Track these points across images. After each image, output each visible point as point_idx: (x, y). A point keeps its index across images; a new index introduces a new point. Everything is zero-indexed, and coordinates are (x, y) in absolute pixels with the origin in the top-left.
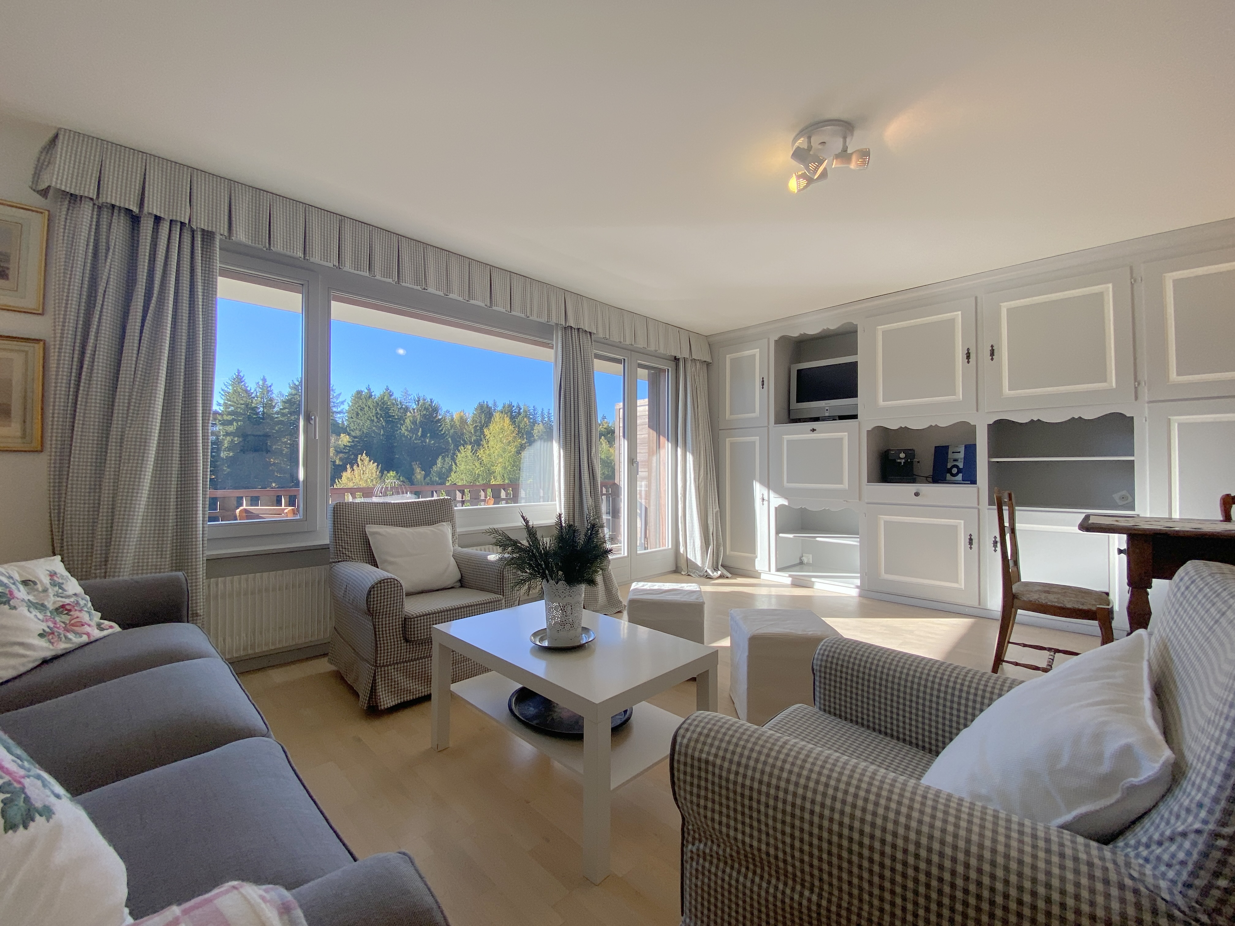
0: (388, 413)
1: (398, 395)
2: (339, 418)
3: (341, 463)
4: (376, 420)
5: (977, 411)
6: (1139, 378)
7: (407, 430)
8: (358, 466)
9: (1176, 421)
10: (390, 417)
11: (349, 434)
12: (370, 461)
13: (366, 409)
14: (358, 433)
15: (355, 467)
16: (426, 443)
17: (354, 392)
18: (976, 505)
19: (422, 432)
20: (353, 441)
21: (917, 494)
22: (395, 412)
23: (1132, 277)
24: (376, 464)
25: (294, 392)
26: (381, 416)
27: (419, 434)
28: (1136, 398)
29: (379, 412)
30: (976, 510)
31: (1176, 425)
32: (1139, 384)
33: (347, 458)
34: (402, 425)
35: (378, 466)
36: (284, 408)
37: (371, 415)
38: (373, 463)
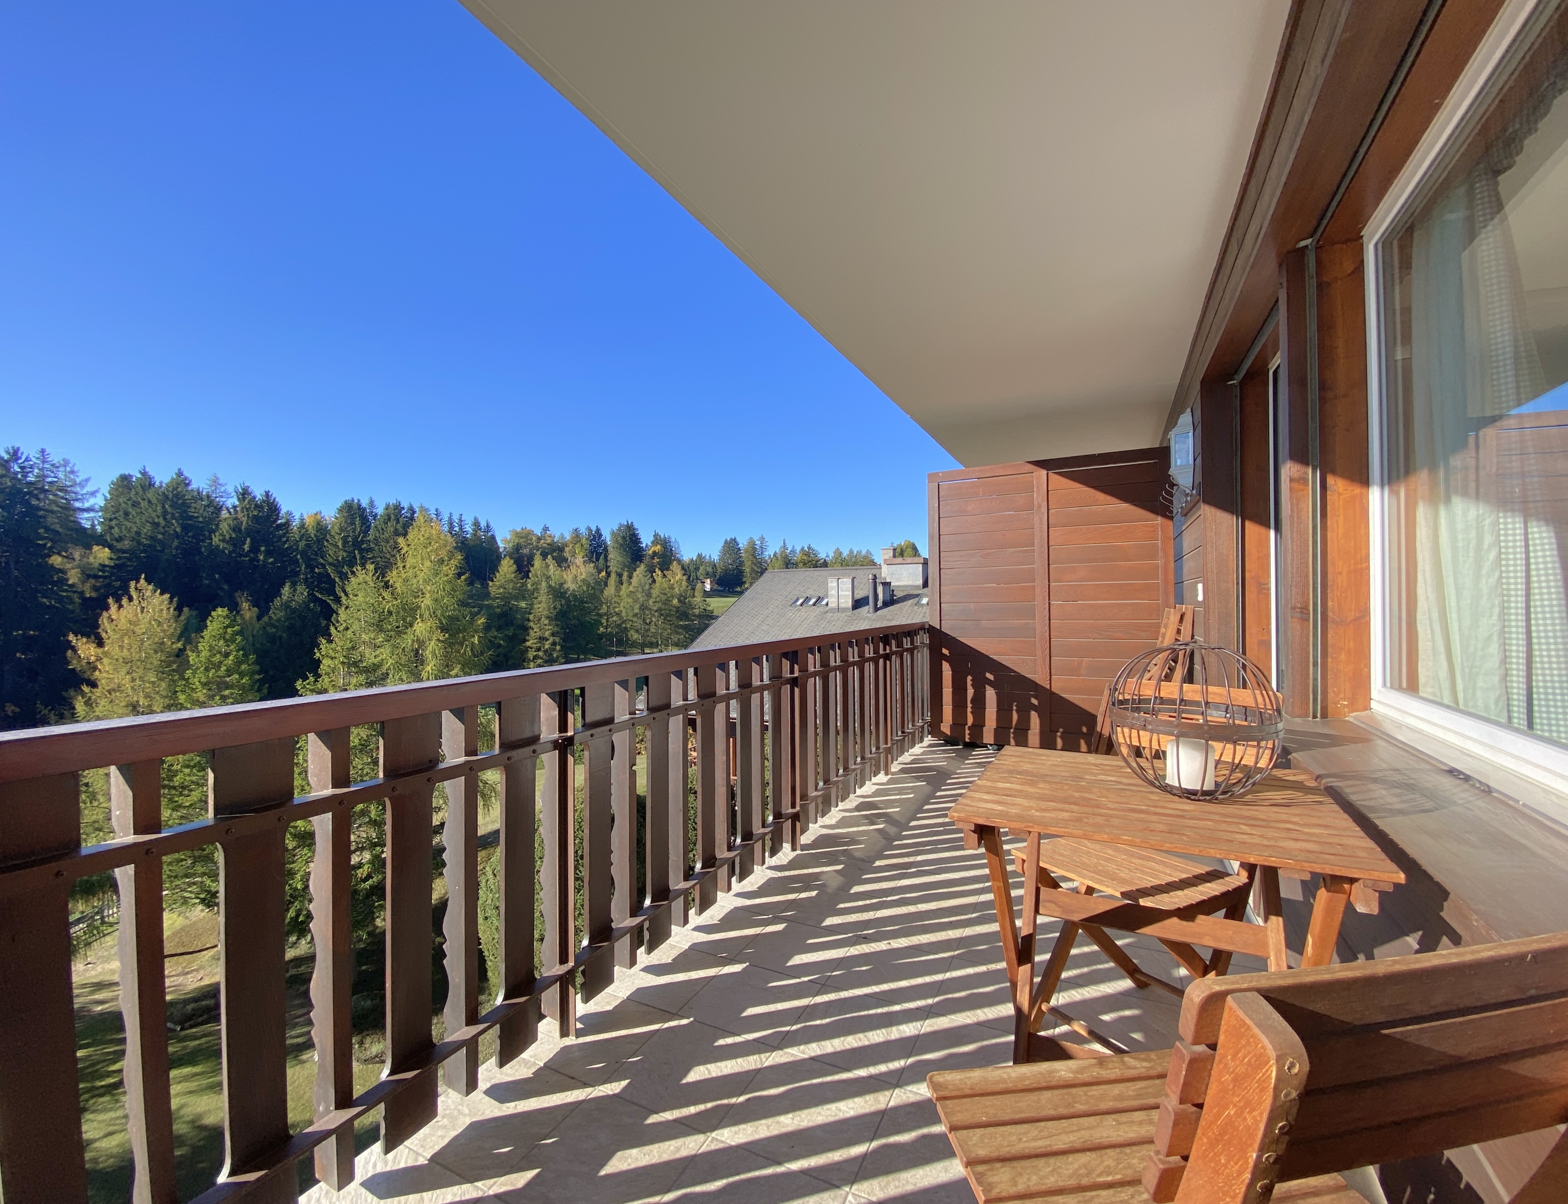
0: (185, 512)
1: (199, 483)
2: (87, 519)
3: (94, 595)
4: (163, 523)
7: (224, 541)
8: (131, 599)
10: (190, 518)
11: (110, 547)
12: (155, 591)
14: (126, 544)
15: (125, 601)
16: (258, 561)
17: (114, 476)
19: (252, 543)
20: (119, 558)
22: (198, 511)
24: (167, 596)
26: (173, 517)
27: (246, 547)
33: (108, 586)
34: (214, 532)
35: (171, 599)
37: (154, 514)
38: (161, 594)
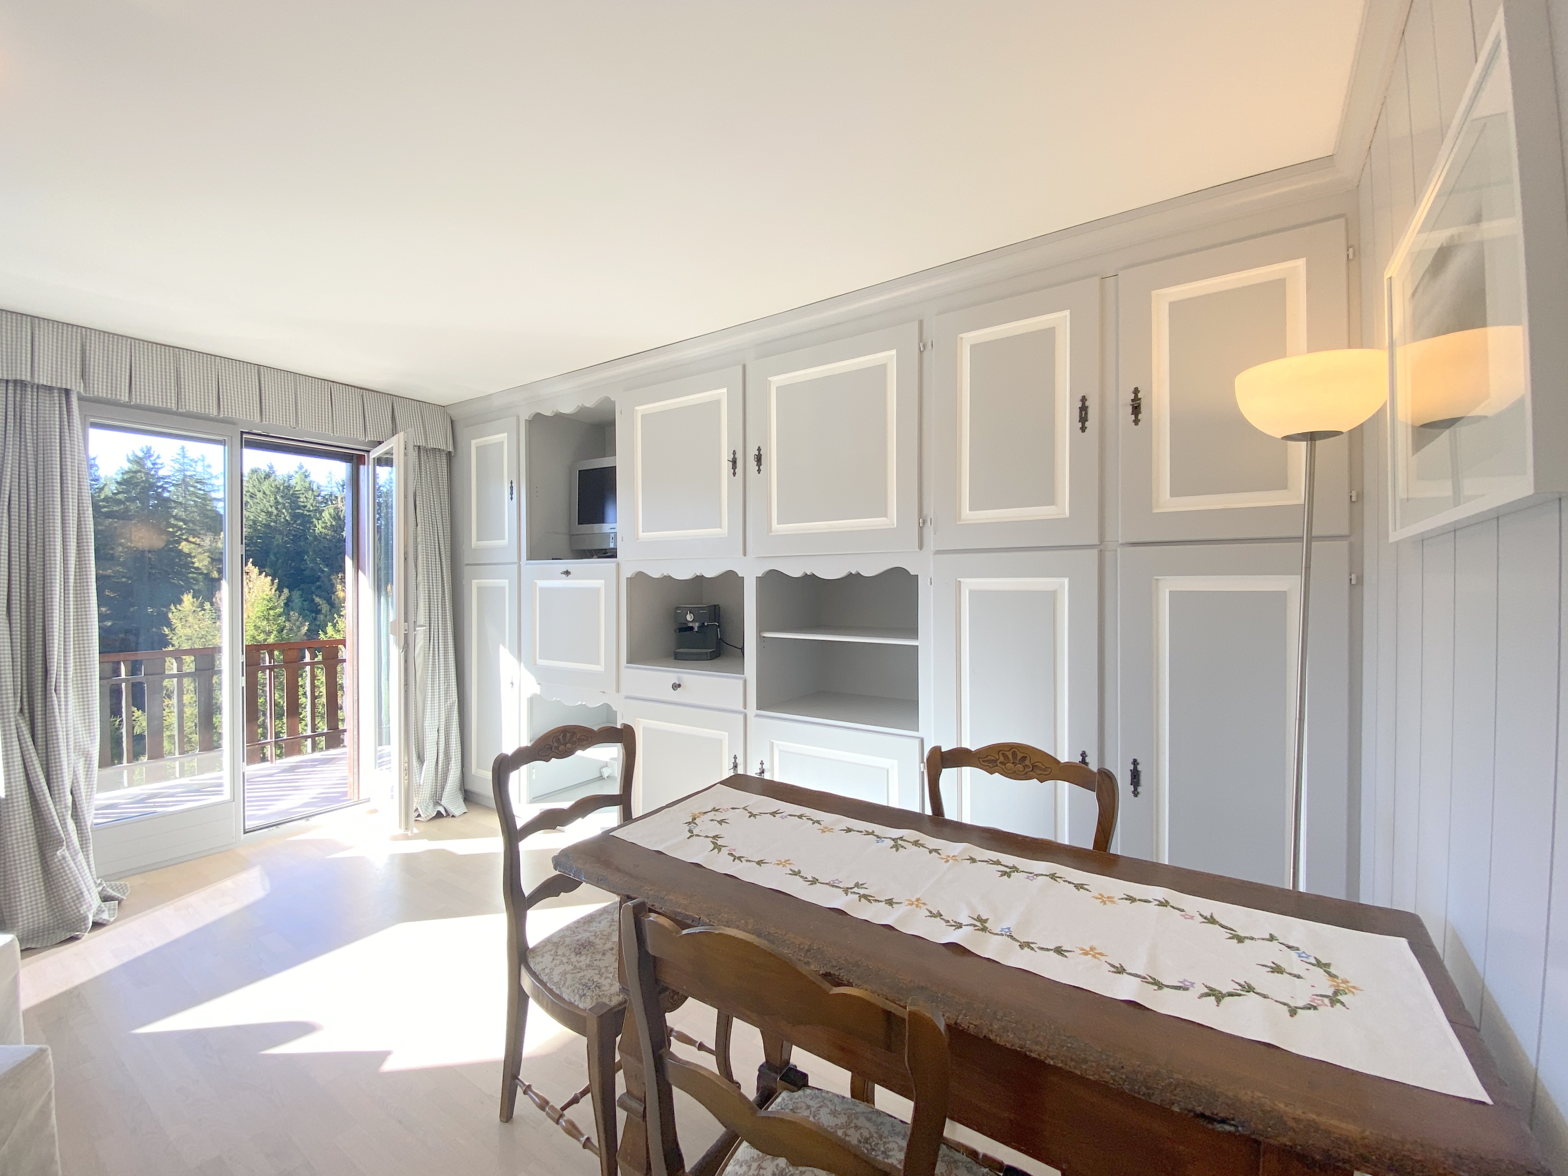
0: (295, 501)
4: (275, 512)
5: (745, 555)
6: (925, 512)
7: (325, 528)
9: (969, 584)
10: (299, 508)
12: (260, 573)
13: (260, 495)
18: (742, 709)
21: (676, 686)
22: (307, 500)
23: (921, 339)
24: (270, 578)
25: (135, 467)
28: (921, 547)
29: (280, 500)
30: (741, 717)
31: (968, 591)
32: (924, 522)
34: (317, 520)
35: (272, 581)
36: (119, 493)
38: (266, 576)
